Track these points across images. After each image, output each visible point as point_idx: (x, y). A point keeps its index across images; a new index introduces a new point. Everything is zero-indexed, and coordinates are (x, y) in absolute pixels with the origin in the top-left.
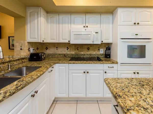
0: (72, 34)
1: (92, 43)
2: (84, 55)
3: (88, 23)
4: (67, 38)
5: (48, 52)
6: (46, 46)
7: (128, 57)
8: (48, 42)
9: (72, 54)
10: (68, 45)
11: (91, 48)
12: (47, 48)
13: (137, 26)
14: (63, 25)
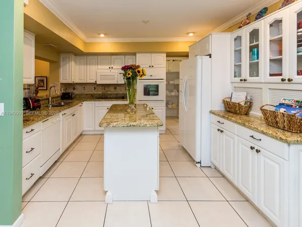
0: (99, 75)
1: (116, 83)
2: (111, 94)
3: (114, 64)
4: (94, 78)
5: (76, 92)
6: (73, 85)
7: (144, 95)
8: (77, 82)
9: (99, 94)
10: (95, 85)
11: (118, 88)
12: (74, 89)
13: (152, 69)
14: (91, 67)
